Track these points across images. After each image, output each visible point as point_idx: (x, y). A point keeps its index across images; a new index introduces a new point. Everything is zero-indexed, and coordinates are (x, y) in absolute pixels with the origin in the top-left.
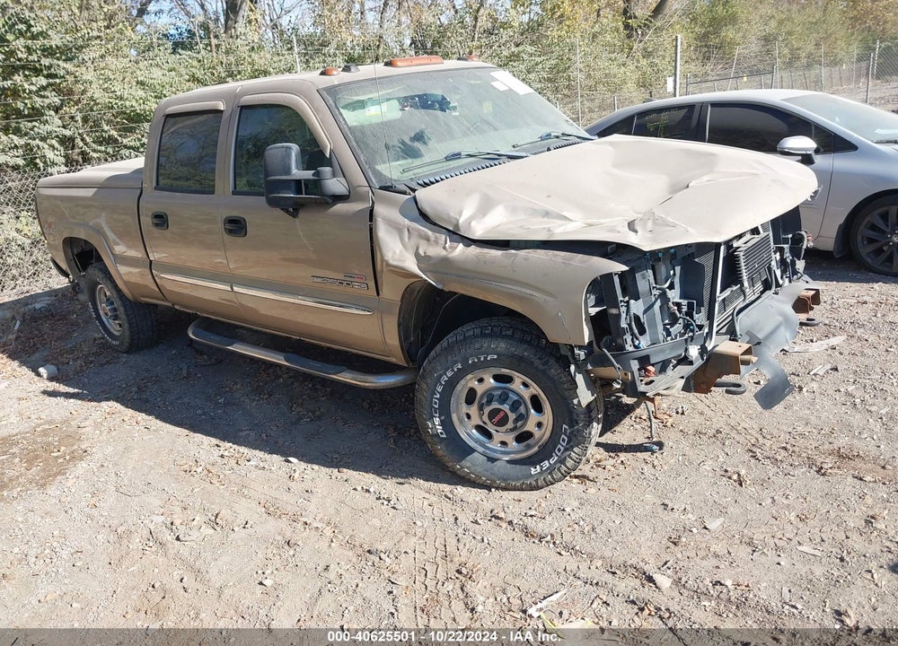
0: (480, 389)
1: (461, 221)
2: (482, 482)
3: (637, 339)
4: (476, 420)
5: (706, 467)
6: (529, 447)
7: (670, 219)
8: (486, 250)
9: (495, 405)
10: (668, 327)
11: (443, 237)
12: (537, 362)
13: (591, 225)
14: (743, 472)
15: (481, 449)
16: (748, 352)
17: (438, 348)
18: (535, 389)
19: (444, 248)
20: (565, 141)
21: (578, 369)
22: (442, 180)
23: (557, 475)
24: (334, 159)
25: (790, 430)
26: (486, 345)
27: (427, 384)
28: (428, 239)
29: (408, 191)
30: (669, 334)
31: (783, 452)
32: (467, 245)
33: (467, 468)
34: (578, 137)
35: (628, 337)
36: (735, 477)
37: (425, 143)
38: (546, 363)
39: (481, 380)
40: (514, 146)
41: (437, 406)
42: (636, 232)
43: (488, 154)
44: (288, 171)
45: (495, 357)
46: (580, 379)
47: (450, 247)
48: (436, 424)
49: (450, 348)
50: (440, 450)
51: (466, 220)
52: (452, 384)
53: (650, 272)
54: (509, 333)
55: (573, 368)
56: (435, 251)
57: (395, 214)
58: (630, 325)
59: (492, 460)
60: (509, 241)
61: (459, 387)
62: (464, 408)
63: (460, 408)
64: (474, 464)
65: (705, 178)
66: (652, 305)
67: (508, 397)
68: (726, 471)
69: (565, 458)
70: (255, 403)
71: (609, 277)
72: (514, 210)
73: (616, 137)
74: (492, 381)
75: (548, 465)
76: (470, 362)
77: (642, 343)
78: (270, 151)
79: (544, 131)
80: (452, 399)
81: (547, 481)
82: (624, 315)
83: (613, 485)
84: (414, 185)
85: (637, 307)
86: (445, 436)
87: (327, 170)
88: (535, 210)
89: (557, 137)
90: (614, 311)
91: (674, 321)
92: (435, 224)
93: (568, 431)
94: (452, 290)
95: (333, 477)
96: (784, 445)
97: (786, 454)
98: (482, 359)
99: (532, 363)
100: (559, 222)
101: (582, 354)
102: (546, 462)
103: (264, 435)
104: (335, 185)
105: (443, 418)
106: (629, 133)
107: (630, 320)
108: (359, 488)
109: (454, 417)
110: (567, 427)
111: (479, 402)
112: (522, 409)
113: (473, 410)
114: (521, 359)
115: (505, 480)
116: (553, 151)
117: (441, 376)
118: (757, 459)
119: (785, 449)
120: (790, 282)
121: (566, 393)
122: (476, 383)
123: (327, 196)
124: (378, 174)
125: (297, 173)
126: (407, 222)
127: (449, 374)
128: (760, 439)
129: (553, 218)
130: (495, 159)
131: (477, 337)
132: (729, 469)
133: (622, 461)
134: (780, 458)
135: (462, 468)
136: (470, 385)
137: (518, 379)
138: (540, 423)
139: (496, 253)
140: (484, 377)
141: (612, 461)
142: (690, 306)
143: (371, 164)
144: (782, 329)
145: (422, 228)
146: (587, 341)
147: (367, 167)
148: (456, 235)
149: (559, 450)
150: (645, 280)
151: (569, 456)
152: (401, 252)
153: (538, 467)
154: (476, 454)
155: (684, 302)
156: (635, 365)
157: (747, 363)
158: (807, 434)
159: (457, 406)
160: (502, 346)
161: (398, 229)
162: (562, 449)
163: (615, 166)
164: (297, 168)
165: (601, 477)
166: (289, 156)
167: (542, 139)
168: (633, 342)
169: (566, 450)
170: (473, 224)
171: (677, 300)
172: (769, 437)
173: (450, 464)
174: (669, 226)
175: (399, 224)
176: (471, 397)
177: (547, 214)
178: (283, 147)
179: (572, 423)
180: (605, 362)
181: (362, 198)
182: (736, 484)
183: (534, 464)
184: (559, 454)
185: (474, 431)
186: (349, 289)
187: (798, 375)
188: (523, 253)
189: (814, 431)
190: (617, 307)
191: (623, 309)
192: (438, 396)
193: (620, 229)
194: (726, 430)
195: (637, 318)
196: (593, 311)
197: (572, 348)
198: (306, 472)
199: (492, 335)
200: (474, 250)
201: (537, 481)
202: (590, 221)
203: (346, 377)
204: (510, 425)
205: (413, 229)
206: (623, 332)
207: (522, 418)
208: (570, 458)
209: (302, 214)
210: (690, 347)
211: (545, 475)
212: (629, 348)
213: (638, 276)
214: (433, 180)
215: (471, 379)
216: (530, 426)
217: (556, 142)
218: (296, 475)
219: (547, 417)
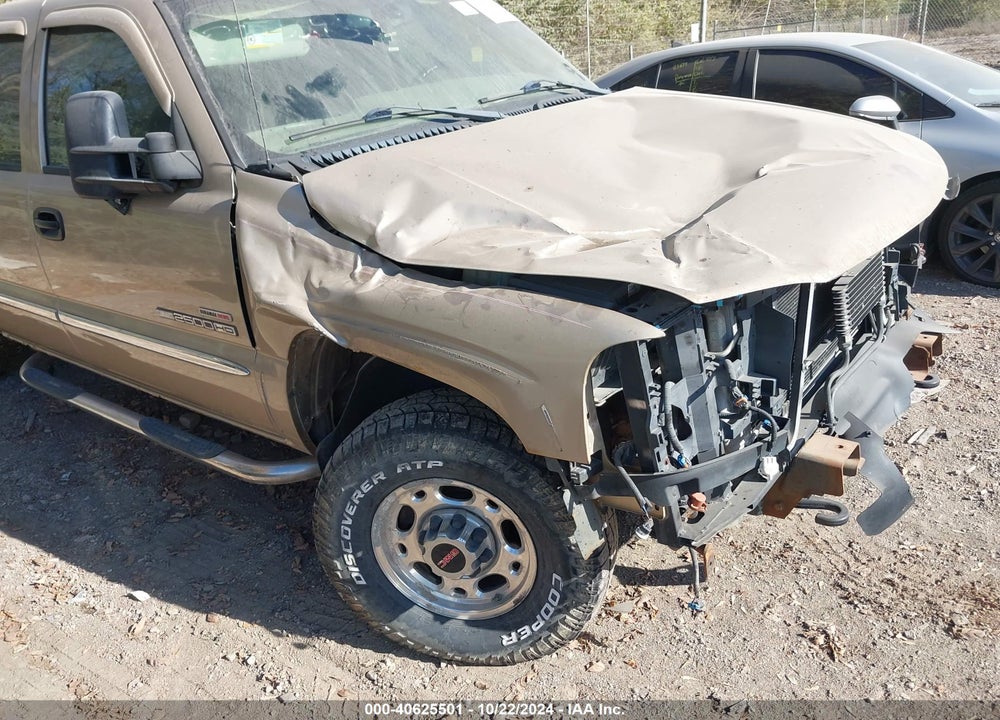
0: (420, 508)
1: (380, 229)
2: (424, 652)
3: (677, 449)
4: (415, 554)
5: (774, 617)
6: (500, 600)
7: (736, 237)
8: (420, 285)
9: (443, 539)
10: (726, 421)
11: (351, 256)
12: (509, 476)
13: (600, 243)
14: (832, 630)
15: (422, 601)
16: (855, 455)
17: (347, 443)
18: (507, 513)
19: (352, 276)
20: (562, 94)
21: (578, 497)
22: (346, 157)
23: (543, 647)
24: (178, 120)
25: (894, 547)
26: (424, 445)
27: (331, 504)
28: (326, 259)
29: (294, 173)
30: (729, 433)
31: (888, 588)
32: (391, 273)
33: (402, 631)
34: (582, 90)
35: (662, 450)
36: (821, 640)
37: (332, 94)
38: (524, 478)
39: (421, 495)
40: (480, 102)
41: (348, 538)
42: (678, 261)
43: (437, 112)
44: (101, 138)
45: (441, 464)
46: (579, 513)
47: (363, 275)
48: (349, 565)
49: (364, 449)
50: (359, 602)
51: (387, 228)
52: (371, 503)
53: (701, 331)
54: (463, 425)
55: (567, 495)
56: (336, 281)
57: (270, 214)
58: (665, 429)
59: (442, 619)
60: (461, 270)
61: (384, 507)
62: (396, 536)
63: (386, 536)
64: (411, 625)
65: (786, 161)
66: (703, 390)
67: (463, 523)
68: (806, 626)
69: (556, 624)
70: (112, 481)
71: (630, 348)
72: (470, 212)
73: (637, 92)
74: (439, 496)
75: (529, 633)
76: (399, 471)
77: (685, 455)
78: (75, 103)
79: (529, 79)
80: (374, 525)
81: (529, 655)
82: (655, 412)
83: (633, 655)
84: (304, 164)
85: (677, 394)
86: (363, 582)
87: (163, 137)
88: (505, 213)
89: (550, 89)
90: (638, 404)
91: (738, 413)
92: (338, 234)
93: (561, 585)
94: (364, 350)
95: (197, 633)
96: (889, 576)
97: (894, 595)
98: (419, 467)
99: (501, 476)
100: (546, 235)
101: (582, 474)
102: (527, 627)
103: (109, 544)
104: (177, 162)
105: (360, 554)
106: (651, 85)
107: (667, 421)
108: (232, 657)
109: (379, 552)
110: (559, 578)
111: (420, 527)
112: (488, 542)
113: (411, 539)
114: (483, 468)
115: (461, 653)
116: (542, 111)
117: (351, 492)
118: (851, 603)
119: (890, 582)
120: (897, 319)
121: (558, 527)
122: (414, 498)
123: (165, 181)
124: (248, 145)
125: (118, 141)
126: (290, 228)
127: (366, 488)
128: (852, 562)
129: (536, 228)
130: (450, 121)
131: (409, 430)
132: (810, 623)
133: (645, 604)
134: (885, 602)
135: (393, 630)
136: (405, 501)
137: (481, 497)
138: (519, 565)
139: (435, 291)
140: (426, 489)
141: (629, 605)
142: (767, 389)
143: (237, 126)
144: (890, 396)
145: (317, 239)
146: (590, 451)
147: (229, 132)
148: (371, 253)
149: (547, 611)
150: (691, 347)
151: (563, 621)
152: (282, 279)
153: (513, 634)
154: (414, 610)
155: (756, 381)
156: (673, 495)
157: (851, 472)
158: (920, 554)
159: (384, 535)
160: (451, 447)
161: (276, 239)
162: (552, 610)
163: (638, 136)
164: (118, 133)
165: (614, 636)
166: (101, 112)
167: (527, 91)
168: (670, 453)
169: (558, 611)
170: (399, 235)
171: (745, 378)
172: (864, 560)
173: (374, 624)
174: (734, 250)
175: (279, 232)
176: (406, 519)
177: (525, 220)
178: (91, 97)
179: (569, 572)
180: (622, 488)
181: (220, 184)
182: (824, 655)
183: (508, 630)
184: (547, 618)
185: (413, 571)
186: (209, 333)
187: (891, 445)
188: (481, 294)
189: (930, 548)
190: (644, 397)
191: (655, 402)
192: (349, 522)
193: (648, 254)
194: (798, 544)
195: (677, 411)
196: (602, 395)
197: (566, 465)
198: (157, 619)
199: (436, 429)
200: (401, 282)
201: (511, 655)
202: (596, 234)
203: (223, 463)
204: (468, 569)
205: (302, 240)
206: (654, 441)
207: (488, 556)
208: (565, 624)
209: (135, 208)
210: (765, 459)
211: (524, 647)
212: (664, 467)
213: (680, 339)
214: (338, 155)
215: (405, 493)
216: (501, 568)
217: (548, 97)
218: (139, 628)
219: (528, 556)
